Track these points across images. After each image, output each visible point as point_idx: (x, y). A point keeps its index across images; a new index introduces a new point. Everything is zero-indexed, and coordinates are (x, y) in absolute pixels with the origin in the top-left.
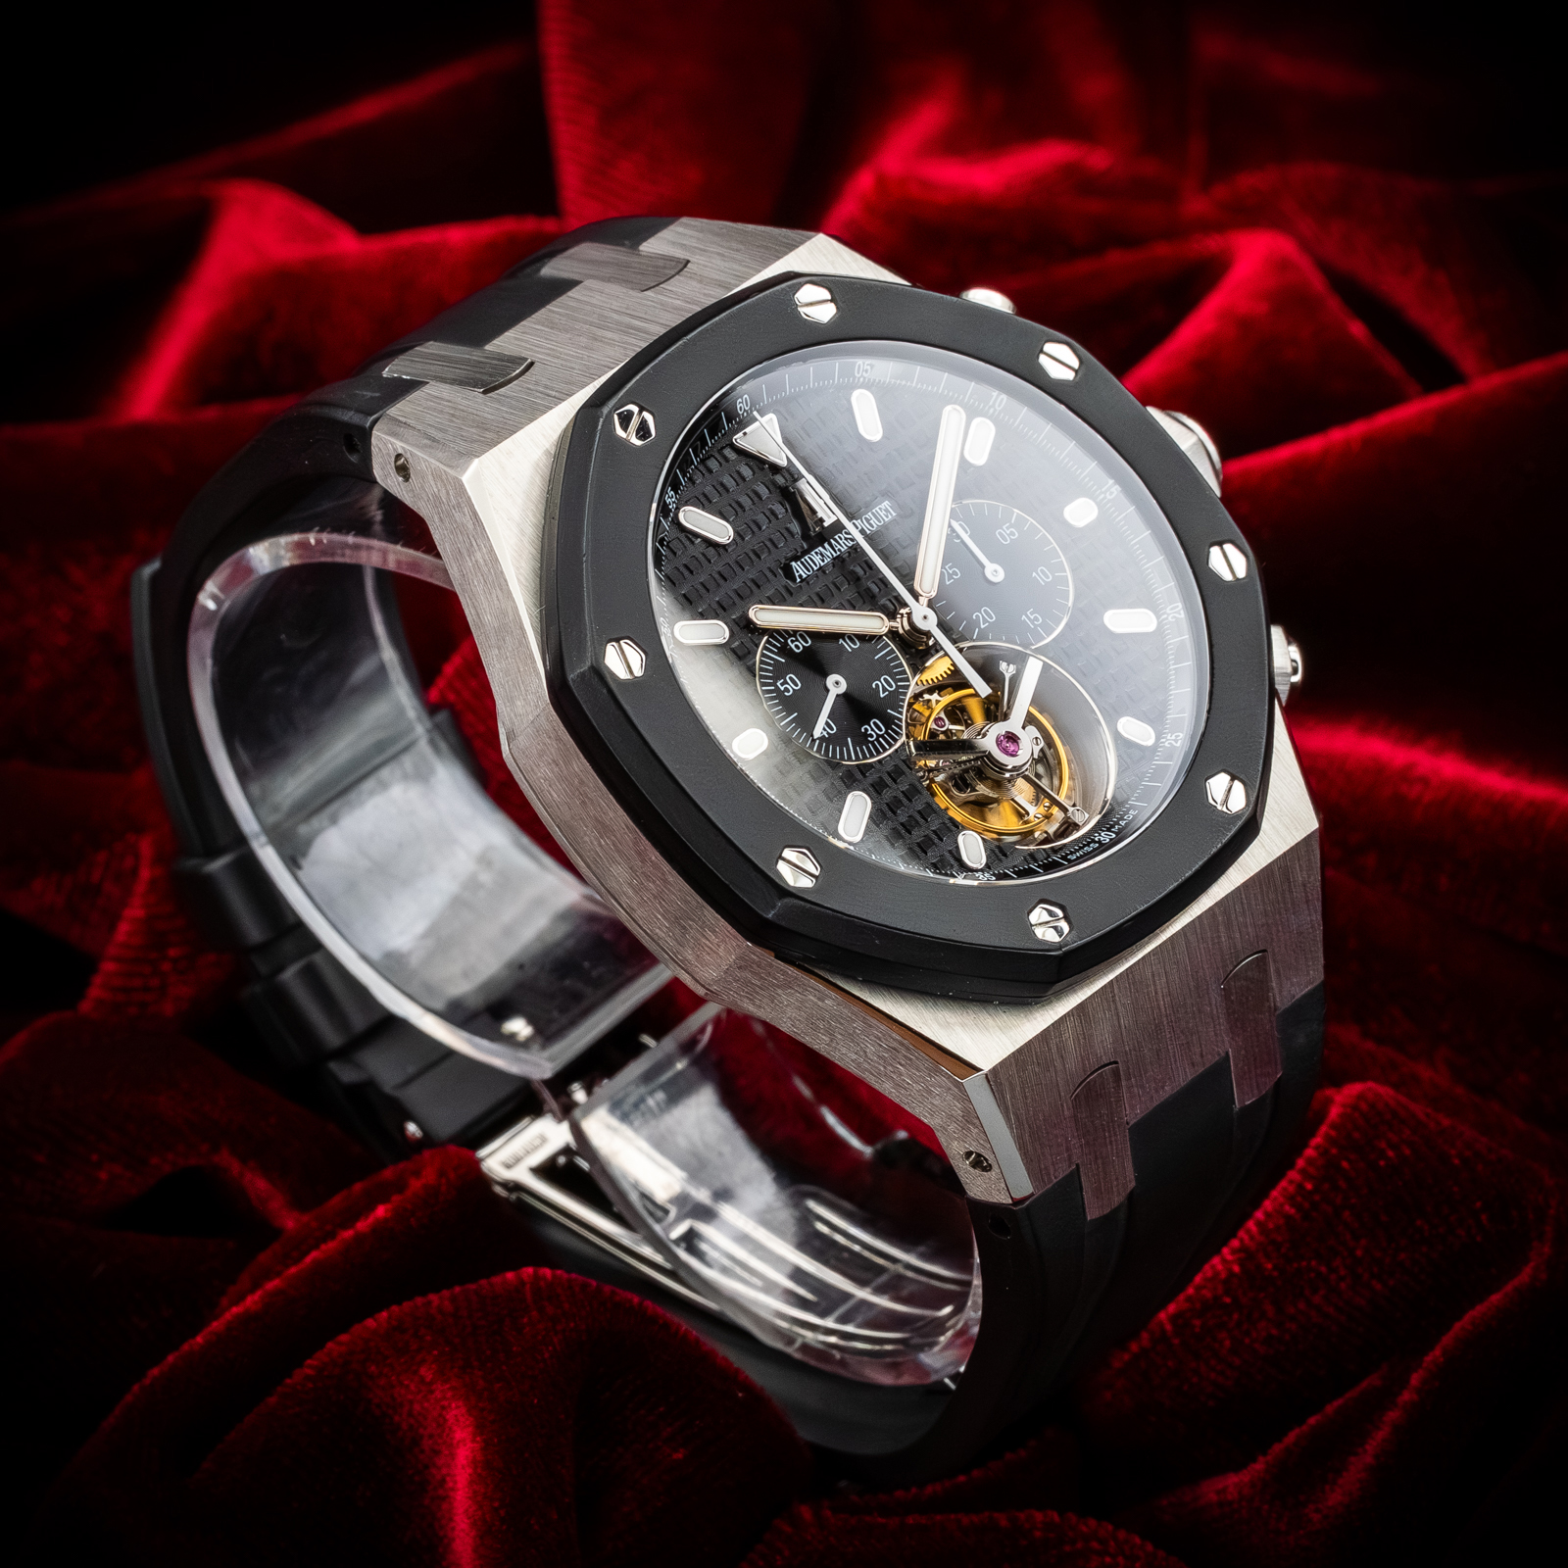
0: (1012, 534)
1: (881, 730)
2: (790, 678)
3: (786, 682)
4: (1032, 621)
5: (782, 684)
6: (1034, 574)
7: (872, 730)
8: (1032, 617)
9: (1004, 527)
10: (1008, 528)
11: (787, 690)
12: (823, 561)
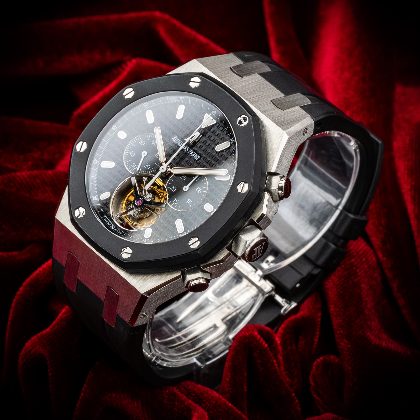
0: (199, 192)
1: (135, 168)
2: (144, 143)
3: (143, 142)
4: (175, 201)
5: (142, 141)
6: (189, 200)
7: (134, 166)
8: (176, 201)
9: (201, 189)
10: (201, 190)
11: (141, 142)
12: (179, 144)
